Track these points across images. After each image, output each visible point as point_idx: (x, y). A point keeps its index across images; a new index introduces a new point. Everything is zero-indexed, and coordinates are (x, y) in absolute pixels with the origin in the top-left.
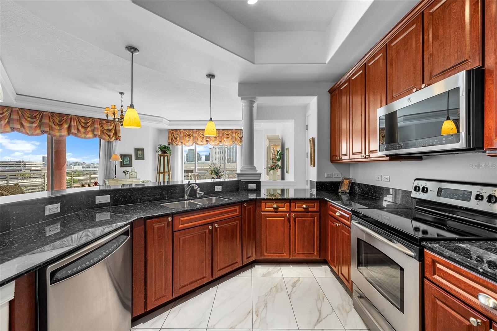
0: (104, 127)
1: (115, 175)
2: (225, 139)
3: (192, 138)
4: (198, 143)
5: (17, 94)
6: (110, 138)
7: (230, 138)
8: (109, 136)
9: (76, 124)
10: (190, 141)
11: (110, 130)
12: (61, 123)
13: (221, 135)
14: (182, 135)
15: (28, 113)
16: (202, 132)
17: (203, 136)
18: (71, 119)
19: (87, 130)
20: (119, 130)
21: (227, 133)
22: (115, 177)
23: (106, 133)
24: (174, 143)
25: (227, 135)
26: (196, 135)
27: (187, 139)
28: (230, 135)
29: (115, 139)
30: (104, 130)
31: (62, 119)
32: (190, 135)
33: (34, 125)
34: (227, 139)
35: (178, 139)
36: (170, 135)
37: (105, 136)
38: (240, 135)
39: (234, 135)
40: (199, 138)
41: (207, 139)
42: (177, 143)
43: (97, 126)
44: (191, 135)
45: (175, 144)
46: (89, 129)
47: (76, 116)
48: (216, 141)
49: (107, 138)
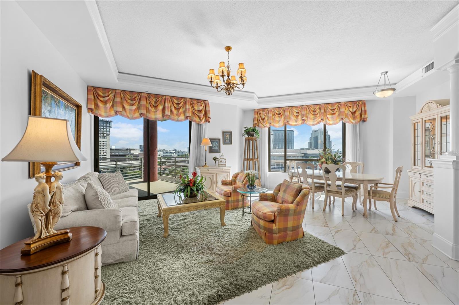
0: (195, 108)
1: (206, 162)
2: (329, 116)
3: (283, 117)
4: (290, 123)
5: (119, 72)
6: (200, 119)
7: (337, 114)
8: (200, 118)
9: (169, 106)
10: (280, 122)
11: (200, 111)
12: (157, 104)
13: (322, 111)
14: (270, 115)
15: (129, 95)
16: (296, 110)
17: (297, 115)
18: (165, 99)
19: (180, 112)
20: (209, 111)
21: (331, 108)
22: (206, 164)
23: (197, 114)
24: (260, 125)
25: (331, 110)
26: (289, 113)
27: (277, 119)
28: (336, 110)
29: (205, 121)
30: (195, 111)
31: (158, 99)
32: (280, 114)
33: (134, 107)
34: (332, 116)
35: (266, 119)
36: (257, 116)
37: (196, 117)
38: (353, 109)
39: (342, 110)
40: (292, 117)
41: (303, 117)
42: (264, 124)
43: (188, 106)
44: (282, 114)
45: (262, 126)
46: (181, 110)
47: (169, 96)
48: (316, 120)
49: (197, 119)
